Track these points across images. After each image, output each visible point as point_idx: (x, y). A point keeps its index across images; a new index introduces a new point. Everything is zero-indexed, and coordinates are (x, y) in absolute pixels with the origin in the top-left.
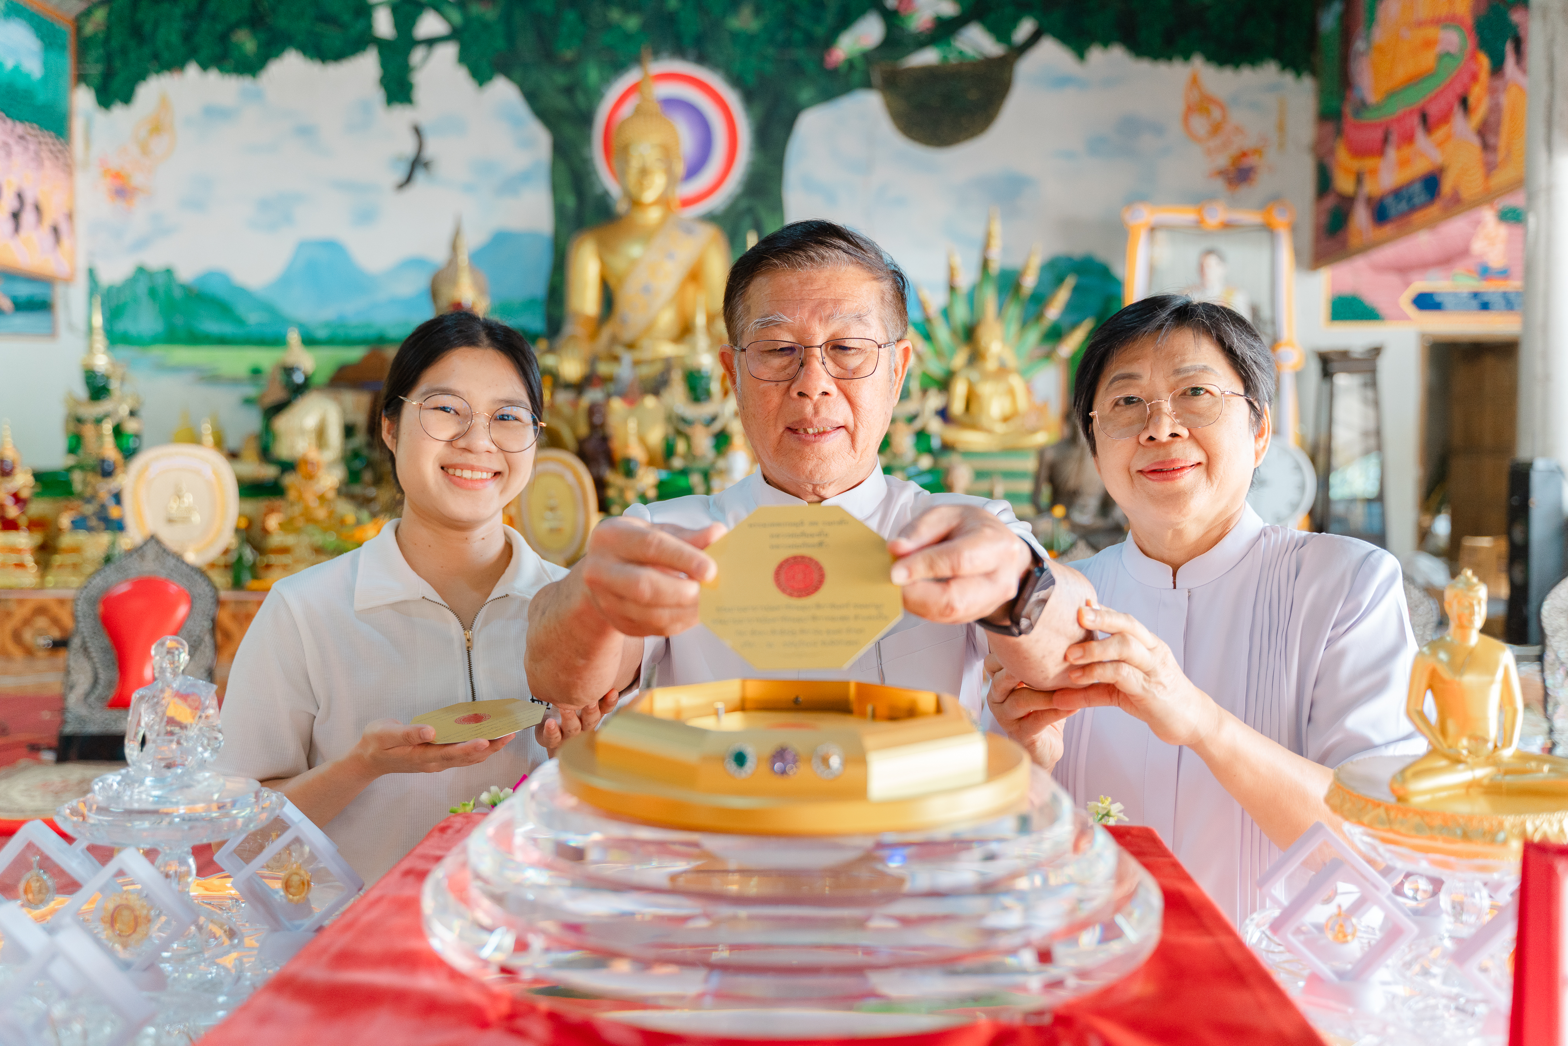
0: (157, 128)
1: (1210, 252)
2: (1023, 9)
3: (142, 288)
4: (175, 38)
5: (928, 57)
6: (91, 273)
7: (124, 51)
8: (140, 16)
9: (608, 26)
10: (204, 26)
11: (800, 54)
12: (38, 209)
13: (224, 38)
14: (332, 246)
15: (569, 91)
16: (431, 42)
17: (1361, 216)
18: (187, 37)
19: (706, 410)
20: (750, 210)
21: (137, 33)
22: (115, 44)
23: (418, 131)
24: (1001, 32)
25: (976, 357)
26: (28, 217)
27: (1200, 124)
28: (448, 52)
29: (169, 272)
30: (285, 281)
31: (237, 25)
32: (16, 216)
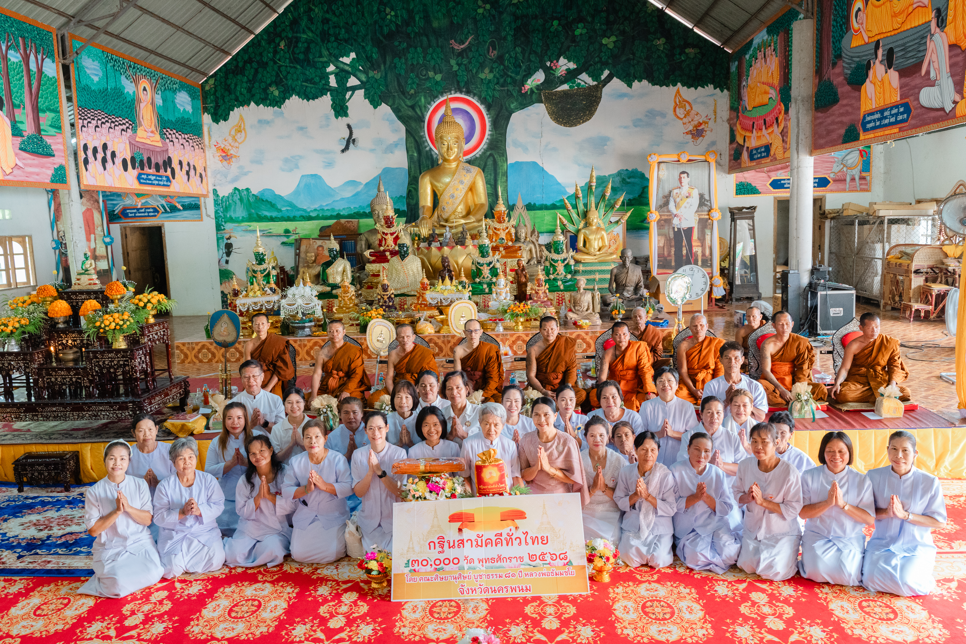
0: (239, 129)
1: (683, 173)
2: (605, 65)
3: (237, 198)
4: (244, 91)
5: (565, 87)
6: (215, 191)
7: (223, 97)
8: (229, 82)
9: (428, 78)
10: (257, 85)
11: (511, 88)
12: (195, 168)
13: (265, 90)
14: (315, 176)
15: (413, 107)
16: (354, 89)
17: (745, 155)
18: (249, 90)
19: (488, 260)
20: (491, 155)
21: (228, 88)
22: (218, 94)
23: (349, 127)
24: (595, 76)
25: (587, 224)
26: (192, 172)
27: (680, 112)
28: (361, 93)
29: (247, 189)
30: (296, 192)
31: (270, 85)
32: (188, 173)
